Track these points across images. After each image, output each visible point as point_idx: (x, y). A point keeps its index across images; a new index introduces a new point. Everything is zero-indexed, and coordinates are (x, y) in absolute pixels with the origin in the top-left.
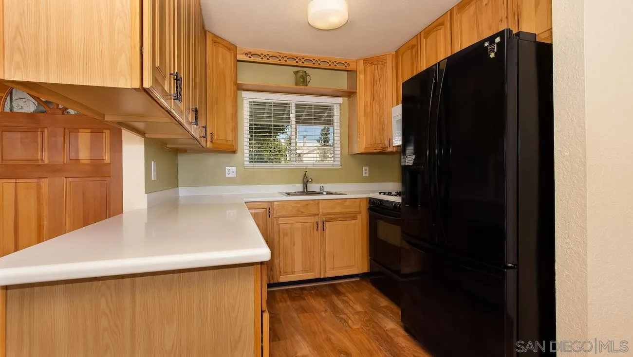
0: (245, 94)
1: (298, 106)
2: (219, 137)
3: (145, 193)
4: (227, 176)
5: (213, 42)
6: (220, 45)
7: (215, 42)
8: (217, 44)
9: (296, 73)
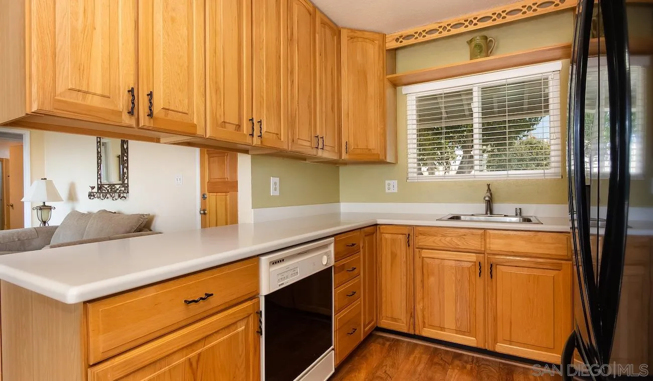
0: (405, 90)
1: (484, 90)
2: (358, 146)
3: (252, 209)
4: (387, 191)
5: (349, 38)
6: (360, 39)
7: (352, 38)
8: (355, 40)
9: (470, 42)
